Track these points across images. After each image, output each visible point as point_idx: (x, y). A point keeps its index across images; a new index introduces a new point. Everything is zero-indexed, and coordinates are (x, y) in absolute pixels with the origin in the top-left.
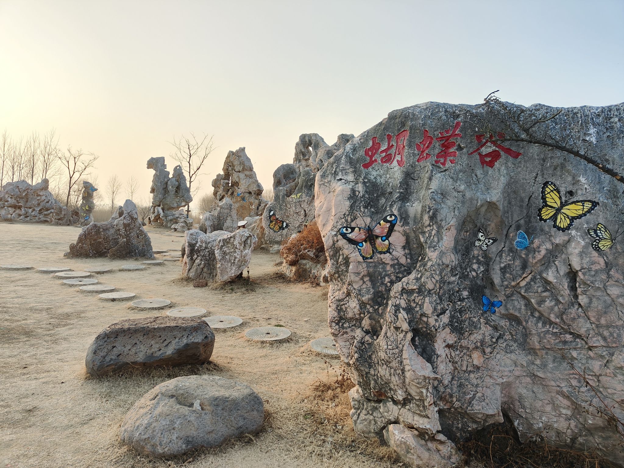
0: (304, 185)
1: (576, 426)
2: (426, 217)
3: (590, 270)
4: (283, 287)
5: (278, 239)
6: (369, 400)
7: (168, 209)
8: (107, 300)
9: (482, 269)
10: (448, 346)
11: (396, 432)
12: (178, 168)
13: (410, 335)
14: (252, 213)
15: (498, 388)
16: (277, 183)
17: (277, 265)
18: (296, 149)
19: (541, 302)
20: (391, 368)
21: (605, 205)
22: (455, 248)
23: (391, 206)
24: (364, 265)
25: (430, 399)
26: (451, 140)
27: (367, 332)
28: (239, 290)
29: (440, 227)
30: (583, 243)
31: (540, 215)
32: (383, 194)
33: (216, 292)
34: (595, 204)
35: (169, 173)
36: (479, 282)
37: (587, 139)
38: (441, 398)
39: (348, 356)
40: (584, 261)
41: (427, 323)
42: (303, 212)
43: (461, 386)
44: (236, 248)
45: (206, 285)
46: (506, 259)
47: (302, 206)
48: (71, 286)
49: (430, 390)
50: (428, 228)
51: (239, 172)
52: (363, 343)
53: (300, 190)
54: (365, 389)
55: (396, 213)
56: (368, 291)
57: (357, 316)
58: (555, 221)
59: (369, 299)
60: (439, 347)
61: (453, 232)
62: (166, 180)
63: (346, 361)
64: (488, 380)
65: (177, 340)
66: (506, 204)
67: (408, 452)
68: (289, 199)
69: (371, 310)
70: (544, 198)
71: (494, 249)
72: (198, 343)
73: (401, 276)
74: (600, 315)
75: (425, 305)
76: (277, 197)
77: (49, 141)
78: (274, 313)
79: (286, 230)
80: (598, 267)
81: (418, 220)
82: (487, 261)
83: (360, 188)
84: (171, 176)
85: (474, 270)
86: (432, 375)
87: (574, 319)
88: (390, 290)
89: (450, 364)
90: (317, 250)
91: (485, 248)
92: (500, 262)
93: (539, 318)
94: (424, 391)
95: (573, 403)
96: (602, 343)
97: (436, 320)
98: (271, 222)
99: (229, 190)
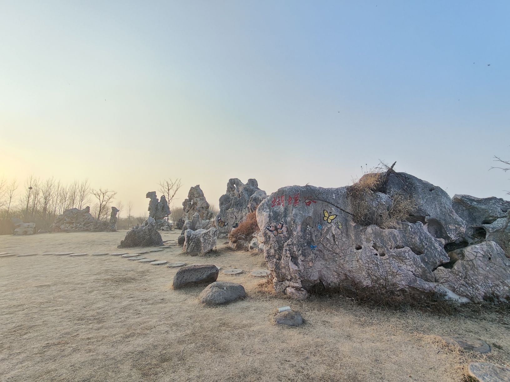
0: (234, 204)
1: (339, 280)
2: (292, 222)
3: (337, 234)
4: (232, 253)
5: (223, 231)
6: (280, 281)
7: (158, 219)
8: (156, 265)
9: (310, 236)
10: (302, 261)
11: (289, 289)
12: (163, 197)
13: (290, 258)
14: (204, 218)
15: (317, 272)
16: (221, 204)
17: (225, 243)
18: (228, 186)
19: (327, 245)
20: (286, 269)
21: (339, 216)
22: (301, 230)
23: (282, 219)
24: (275, 238)
25: (298, 277)
26: (297, 198)
27: (277, 259)
28: (213, 256)
29: (296, 225)
30: (335, 227)
31: (324, 219)
32: (279, 215)
33: (203, 257)
34: (337, 216)
35: (158, 199)
36: (309, 241)
37: (333, 197)
38: (301, 277)
39: (272, 268)
40: (336, 232)
41: (295, 254)
42: (235, 217)
43: (307, 273)
44: (211, 237)
45: (197, 255)
46: (316, 233)
47: (234, 214)
48: (134, 260)
49: (298, 274)
50: (293, 225)
51: (197, 197)
52: (276, 263)
53: (233, 207)
54: (278, 278)
55: (283, 221)
56: (277, 246)
57: (274, 255)
58: (328, 221)
59: (277, 249)
60: (300, 262)
61: (300, 226)
62: (157, 203)
63: (271, 269)
64: (315, 270)
65: (207, 272)
66: (314, 216)
67: (293, 295)
68: (228, 211)
69: (278, 252)
70: (324, 214)
71: (312, 230)
72: (214, 273)
73: (286, 240)
74: (342, 247)
75: (294, 248)
76: (221, 210)
77: (84, 184)
78: (232, 264)
79: (227, 226)
80: (339, 233)
81: (290, 223)
82: (311, 234)
83: (271, 213)
84: (159, 201)
85: (308, 237)
86: (298, 269)
87: (335, 249)
88: (283, 245)
89: (303, 267)
90: (246, 235)
91: (310, 230)
92: (315, 234)
93: (327, 250)
94: (296, 274)
95: (337, 273)
96: (343, 255)
97: (298, 253)
98: (219, 223)
99: (192, 207)
